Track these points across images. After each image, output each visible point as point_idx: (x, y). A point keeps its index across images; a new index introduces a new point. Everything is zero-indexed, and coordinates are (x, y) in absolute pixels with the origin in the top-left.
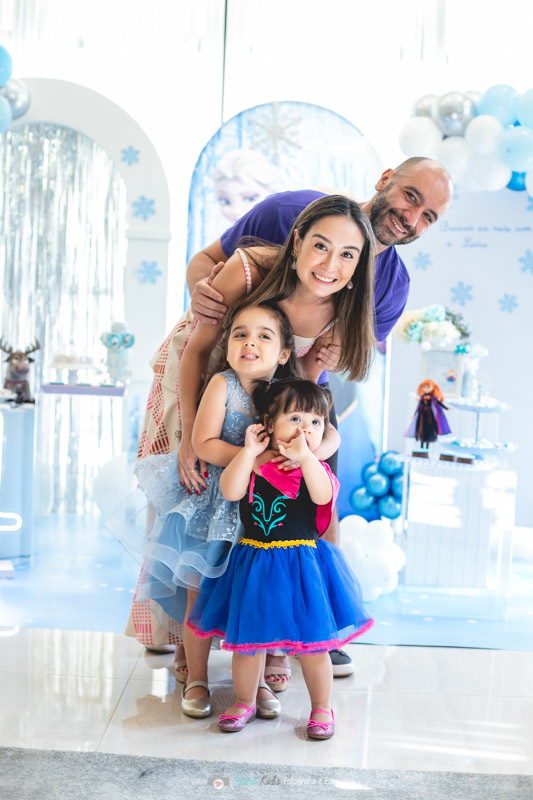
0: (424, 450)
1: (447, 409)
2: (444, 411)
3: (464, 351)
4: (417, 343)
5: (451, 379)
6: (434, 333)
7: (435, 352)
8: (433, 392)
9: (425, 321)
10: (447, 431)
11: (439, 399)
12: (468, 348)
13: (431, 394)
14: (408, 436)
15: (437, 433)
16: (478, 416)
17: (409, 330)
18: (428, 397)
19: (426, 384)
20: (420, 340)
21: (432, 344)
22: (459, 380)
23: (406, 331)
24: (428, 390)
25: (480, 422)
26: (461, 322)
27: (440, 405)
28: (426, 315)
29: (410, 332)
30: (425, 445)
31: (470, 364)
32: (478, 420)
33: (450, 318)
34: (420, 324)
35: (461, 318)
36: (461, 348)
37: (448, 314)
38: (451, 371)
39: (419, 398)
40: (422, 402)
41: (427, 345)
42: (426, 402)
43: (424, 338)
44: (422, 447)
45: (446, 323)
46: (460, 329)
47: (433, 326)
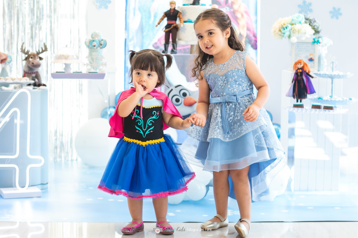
0: (299, 103)
1: (312, 77)
2: (311, 78)
3: (318, 42)
4: (287, 38)
5: (311, 60)
6: (299, 31)
7: (300, 43)
8: (303, 67)
9: (292, 24)
10: (313, 92)
11: (307, 71)
12: (320, 40)
13: (302, 68)
14: (288, 95)
15: (307, 93)
16: (332, 81)
17: (282, 30)
18: (301, 71)
19: (299, 62)
20: (289, 37)
21: (298, 38)
22: (316, 60)
23: (280, 31)
24: (300, 66)
25: (333, 85)
26: (315, 24)
27: (308, 75)
28: (293, 20)
29: (283, 31)
30: (299, 100)
31: (322, 50)
32: (332, 83)
33: (308, 21)
34: (290, 26)
35: (315, 21)
36: (316, 40)
37: (307, 19)
38: (310, 55)
39: (294, 72)
40: (296, 74)
41: (294, 39)
42: (299, 74)
43: (292, 35)
44: (297, 101)
45: (306, 24)
46: (314, 29)
47: (297, 27)
